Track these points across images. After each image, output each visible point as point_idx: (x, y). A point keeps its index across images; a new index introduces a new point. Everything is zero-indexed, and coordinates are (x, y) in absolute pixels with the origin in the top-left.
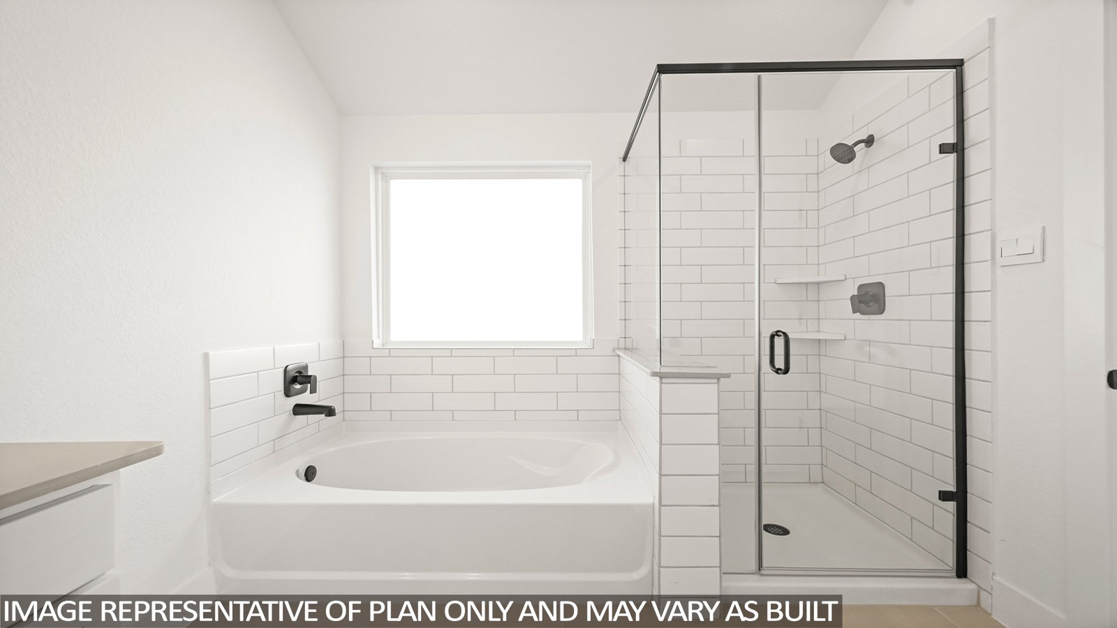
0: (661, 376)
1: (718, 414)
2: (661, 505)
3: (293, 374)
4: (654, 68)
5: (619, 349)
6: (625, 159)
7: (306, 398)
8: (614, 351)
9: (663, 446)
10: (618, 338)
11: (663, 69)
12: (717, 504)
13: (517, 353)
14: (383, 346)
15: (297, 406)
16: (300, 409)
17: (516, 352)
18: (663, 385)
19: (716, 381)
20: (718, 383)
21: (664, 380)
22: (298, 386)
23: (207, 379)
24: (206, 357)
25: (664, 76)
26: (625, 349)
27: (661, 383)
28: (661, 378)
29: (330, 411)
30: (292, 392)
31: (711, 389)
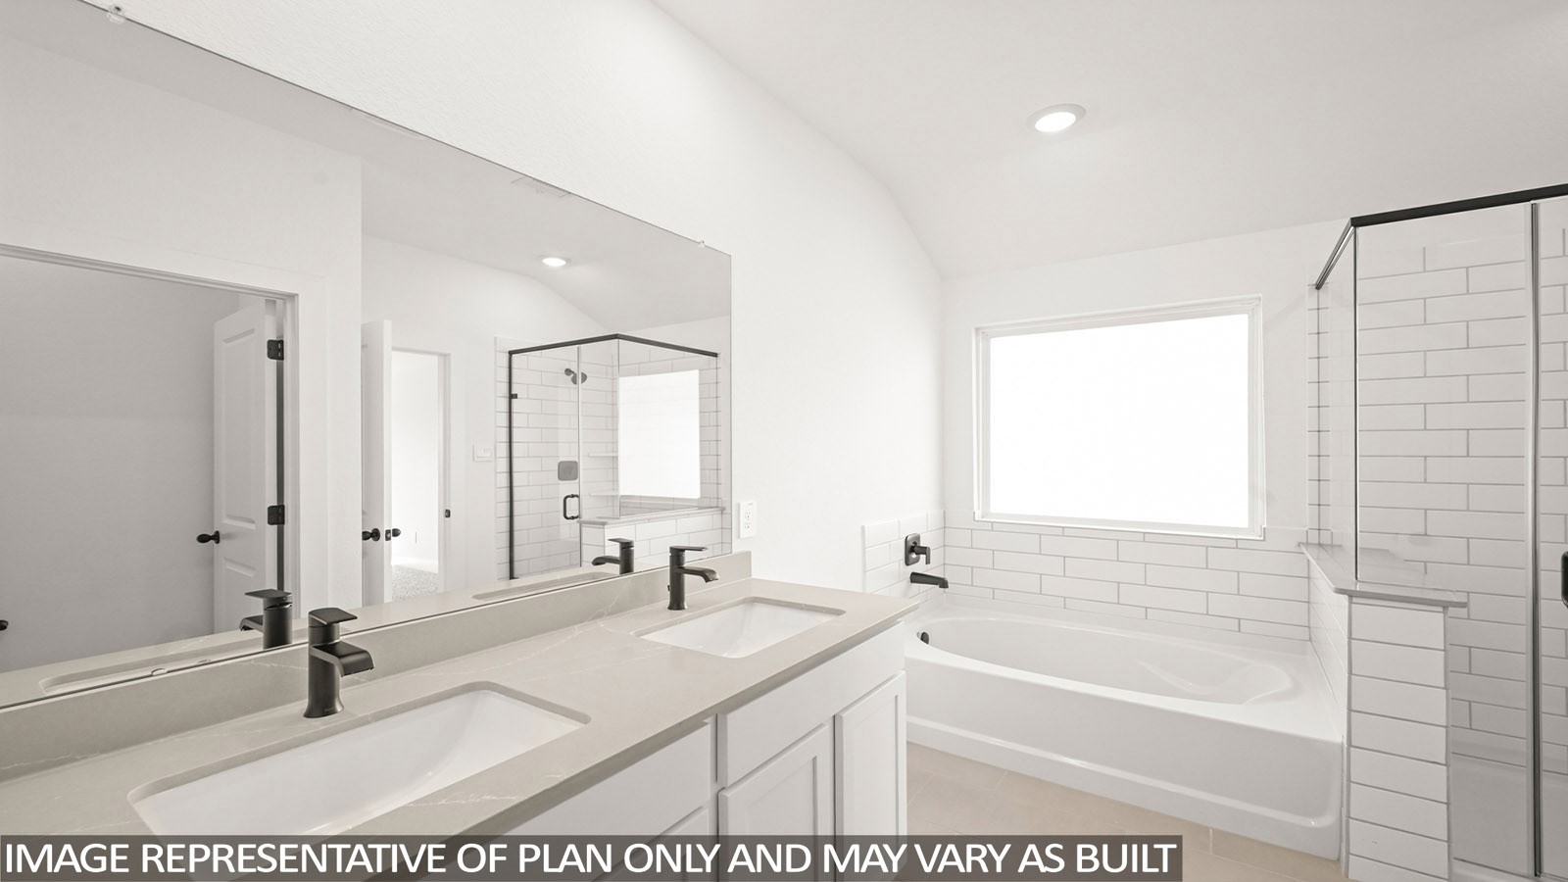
0: (1351, 595)
1: (1444, 650)
2: (1350, 745)
3: (911, 544)
4: (1347, 221)
5: (1307, 544)
6: (1319, 286)
7: (920, 567)
8: (1299, 546)
9: (1353, 677)
10: (1306, 529)
11: (1358, 222)
12: (1444, 762)
13: (1147, 537)
14: (983, 517)
15: (913, 574)
16: (916, 578)
17: (1149, 537)
18: (1353, 605)
19: (1441, 609)
20: (1443, 612)
21: (1355, 600)
22: (914, 556)
23: (864, 548)
24: (863, 528)
25: (1360, 230)
26: (1320, 545)
27: (1351, 602)
28: (1351, 597)
29: (942, 583)
30: (911, 561)
31: (1435, 620)
